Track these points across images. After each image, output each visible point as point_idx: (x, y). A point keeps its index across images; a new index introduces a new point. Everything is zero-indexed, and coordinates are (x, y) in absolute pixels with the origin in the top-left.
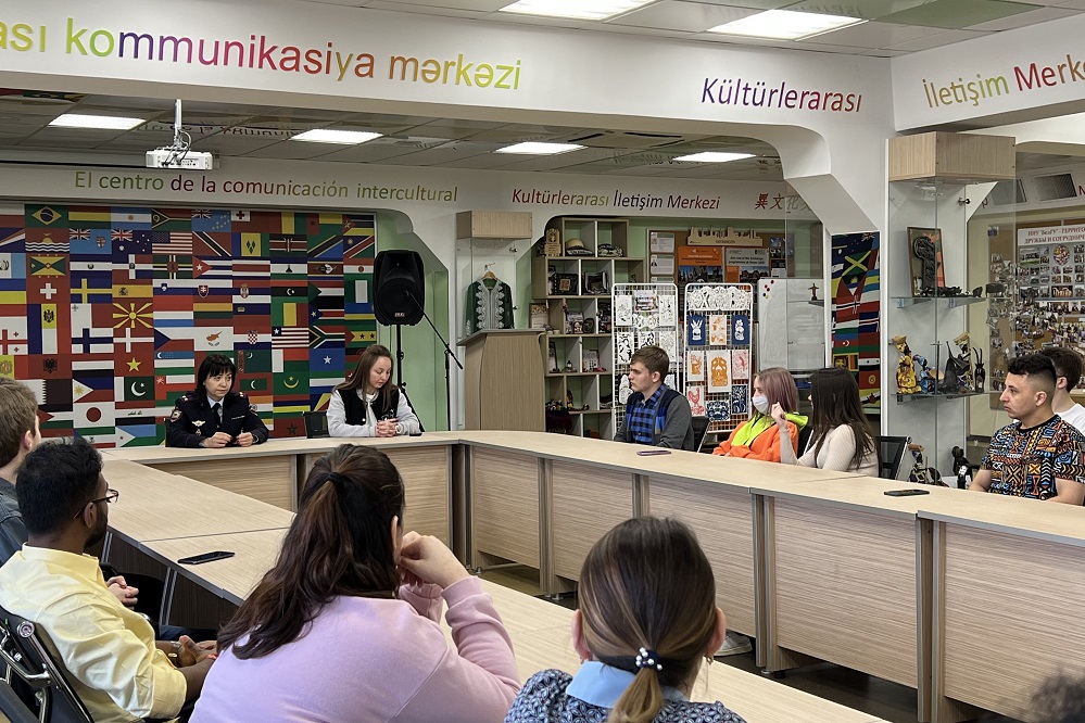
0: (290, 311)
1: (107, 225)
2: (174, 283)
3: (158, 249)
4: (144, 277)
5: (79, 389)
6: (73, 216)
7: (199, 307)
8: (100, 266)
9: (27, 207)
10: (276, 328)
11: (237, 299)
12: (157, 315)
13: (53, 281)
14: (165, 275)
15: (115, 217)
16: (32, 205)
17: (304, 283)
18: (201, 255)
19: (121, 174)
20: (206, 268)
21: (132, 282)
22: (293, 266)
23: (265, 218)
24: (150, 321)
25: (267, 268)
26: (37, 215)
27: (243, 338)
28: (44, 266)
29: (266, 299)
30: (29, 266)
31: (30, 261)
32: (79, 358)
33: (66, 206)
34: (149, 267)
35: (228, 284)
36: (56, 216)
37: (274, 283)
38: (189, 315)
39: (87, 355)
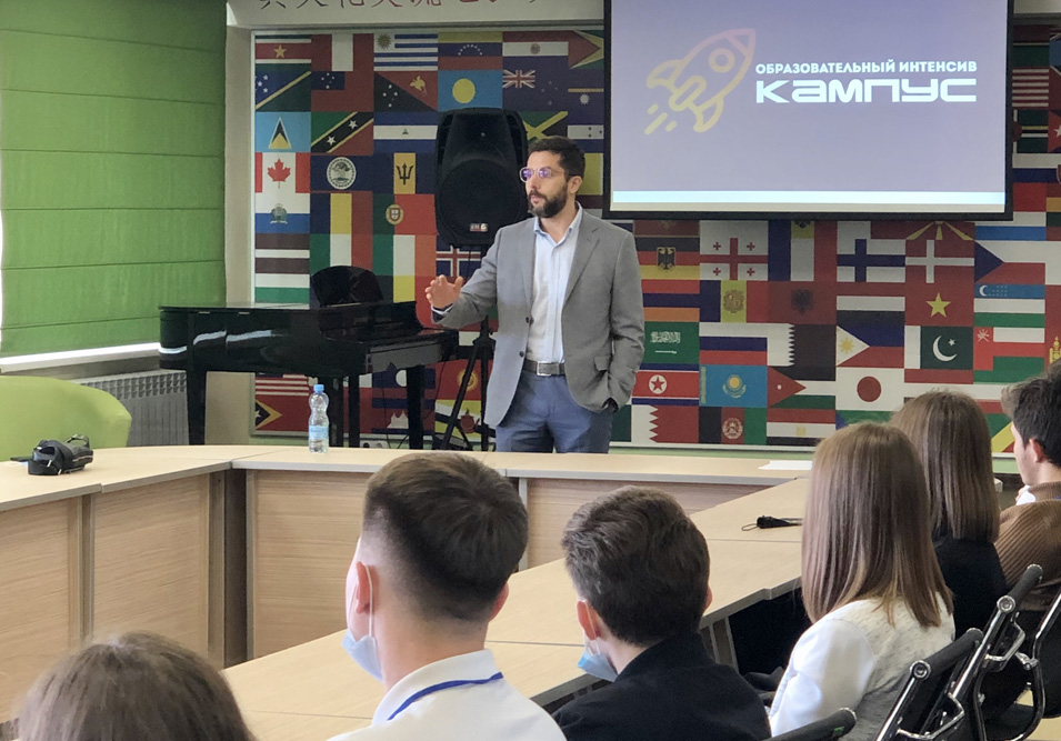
5: (848, 345)
7: (1055, 204)
24: (968, 227)
32: (847, 290)
38: (1039, 220)
39: (861, 287)
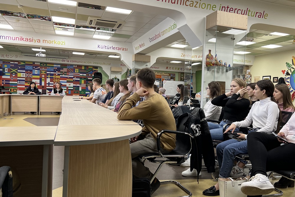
0: (83, 81)
1: (53, 67)
2: (63, 76)
3: (61, 70)
4: (59, 75)
5: (47, 91)
6: (48, 65)
7: (67, 80)
8: (51, 73)
9: (40, 63)
10: (80, 84)
11: (74, 79)
12: (60, 81)
13: (44, 74)
14: (62, 75)
15: (54, 65)
16: (41, 63)
17: (85, 77)
18: (68, 72)
19: (54, 59)
20: (69, 74)
21: (57, 75)
22: (83, 74)
23: (79, 67)
24: (59, 81)
25: (79, 74)
26: (42, 65)
27: (75, 85)
28: (42, 72)
29: (79, 79)
30: (40, 72)
31: (40, 71)
32: (47, 86)
33: (46, 63)
34: (60, 73)
35: (73, 76)
36: (45, 65)
37: (80, 77)
38: (66, 81)
39: (49, 86)
